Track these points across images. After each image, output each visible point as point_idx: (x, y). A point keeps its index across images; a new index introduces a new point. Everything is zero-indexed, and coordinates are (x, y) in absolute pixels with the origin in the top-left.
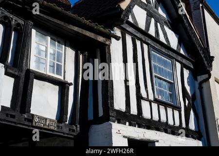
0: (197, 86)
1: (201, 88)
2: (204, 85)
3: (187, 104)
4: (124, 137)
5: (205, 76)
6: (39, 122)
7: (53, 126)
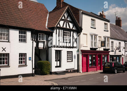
0: (78, 36)
4: (55, 50)
6: (40, 48)
7: (42, 49)
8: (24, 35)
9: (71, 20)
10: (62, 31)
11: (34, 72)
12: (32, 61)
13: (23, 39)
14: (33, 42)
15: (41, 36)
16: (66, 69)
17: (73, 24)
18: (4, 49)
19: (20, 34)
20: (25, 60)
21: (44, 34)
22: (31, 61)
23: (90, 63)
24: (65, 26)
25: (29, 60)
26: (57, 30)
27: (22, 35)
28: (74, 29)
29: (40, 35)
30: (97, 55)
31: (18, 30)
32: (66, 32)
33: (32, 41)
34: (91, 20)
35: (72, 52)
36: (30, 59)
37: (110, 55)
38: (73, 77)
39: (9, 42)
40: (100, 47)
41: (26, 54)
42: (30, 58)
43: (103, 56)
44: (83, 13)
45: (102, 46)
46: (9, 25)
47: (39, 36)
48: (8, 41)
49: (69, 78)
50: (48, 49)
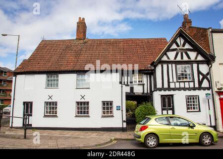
4: (159, 95)
6: (136, 94)
7: (141, 94)
9: (191, 48)
10: (174, 65)
12: (122, 111)
14: (122, 87)
15: (137, 77)
18: (83, 97)
21: (142, 74)
24: (179, 59)
25: (117, 110)
26: (164, 65)
28: (198, 59)
35: (198, 96)
41: (111, 102)
42: (118, 107)
44: (213, 32)
50: (152, 94)
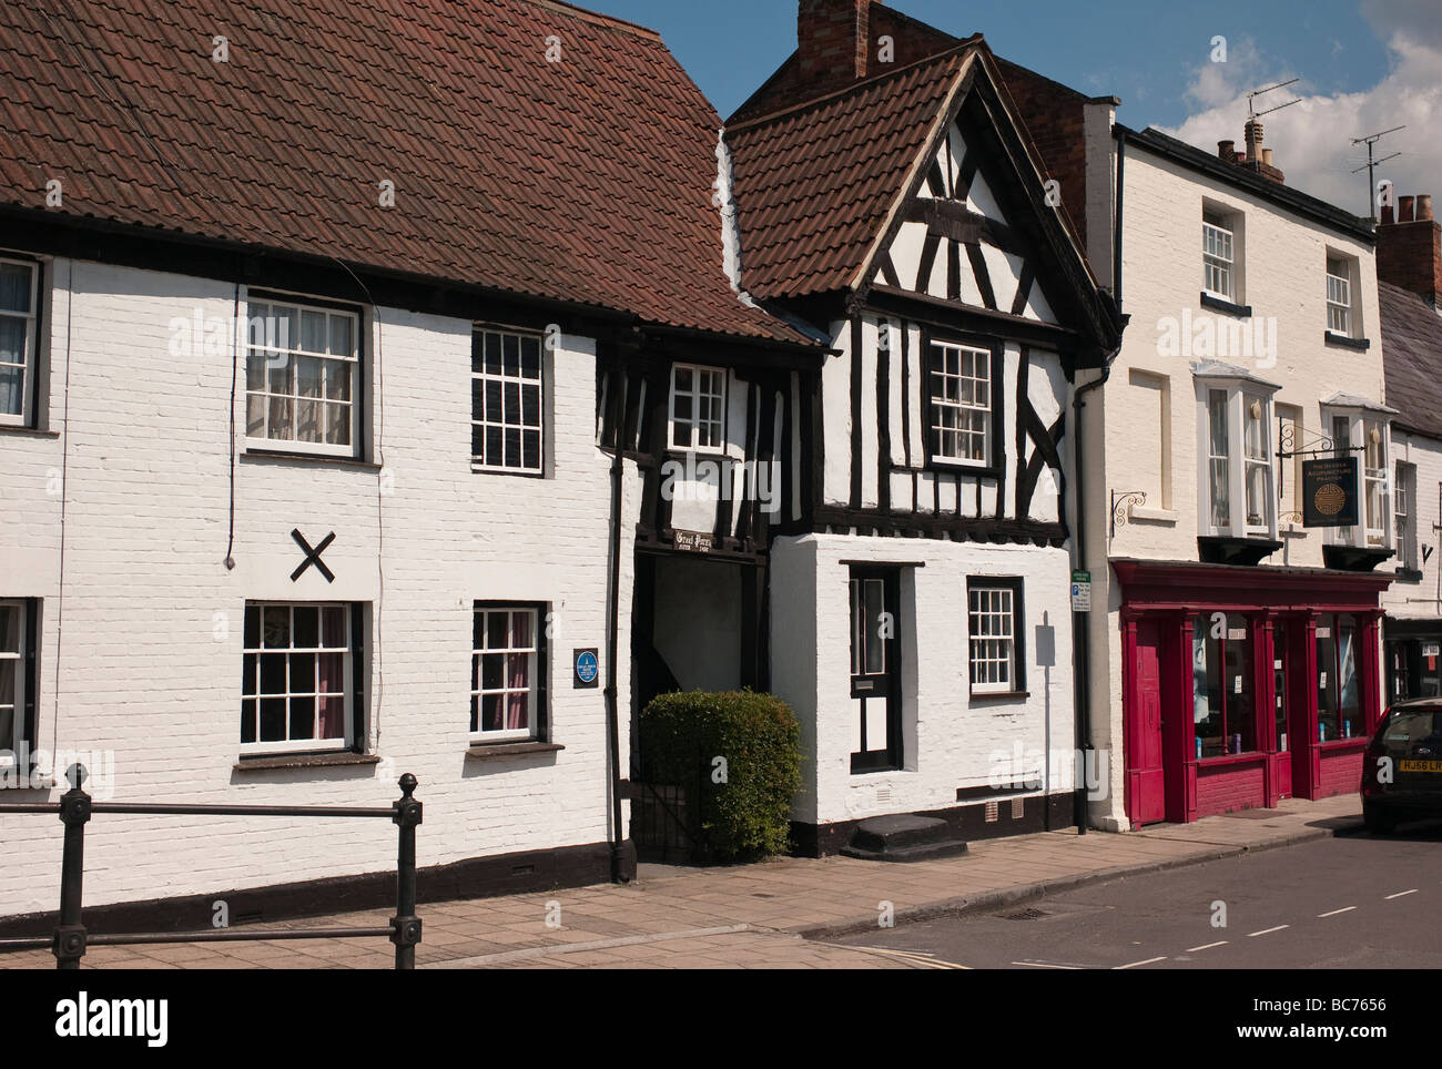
0: (1071, 398)
1: (1079, 405)
2: (1089, 398)
3: (1028, 457)
4: (842, 562)
5: (1093, 374)
6: (683, 544)
7: (705, 546)
8: (521, 380)
9: (998, 216)
10: (914, 335)
11: (626, 835)
12: (611, 693)
13: (513, 434)
14: (617, 472)
15: (696, 395)
16: (963, 794)
17: (1019, 261)
18: (313, 557)
19: (485, 376)
20: (530, 689)
21: (723, 371)
22: (596, 696)
23: (1202, 710)
24: (938, 288)
25: (579, 683)
26: (865, 326)
27: (503, 378)
28: (1030, 314)
29: (684, 383)
30: (1263, 615)
31: (468, 324)
32: (952, 353)
33: (606, 461)
34: (1198, 222)
35: (1016, 583)
36: (586, 671)
37: (1389, 622)
38: (1079, 883)
39: (362, 461)
40: (1299, 527)
41: (543, 607)
42: (584, 656)
43: (1324, 633)
44: (1124, 138)
45: (1311, 517)
46: (371, 261)
47: (673, 393)
48: (347, 451)
49: (1037, 893)
50: (766, 553)
